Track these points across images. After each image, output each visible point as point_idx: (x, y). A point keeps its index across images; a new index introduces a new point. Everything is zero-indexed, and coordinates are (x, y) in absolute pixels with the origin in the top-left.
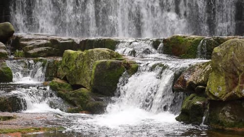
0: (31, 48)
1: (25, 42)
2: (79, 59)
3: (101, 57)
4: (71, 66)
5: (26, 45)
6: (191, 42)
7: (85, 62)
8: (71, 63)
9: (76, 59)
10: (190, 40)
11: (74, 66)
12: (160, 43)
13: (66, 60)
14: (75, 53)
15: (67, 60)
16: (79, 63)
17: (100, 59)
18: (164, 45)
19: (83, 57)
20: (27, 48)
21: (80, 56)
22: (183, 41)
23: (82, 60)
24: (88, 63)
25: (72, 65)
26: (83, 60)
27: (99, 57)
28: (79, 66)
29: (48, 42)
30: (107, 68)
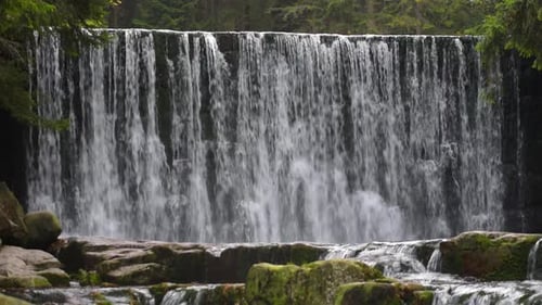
0: (116, 266)
1: (98, 254)
2: (296, 282)
3: (347, 277)
4: (275, 298)
5: (102, 259)
6: (509, 247)
7: (310, 288)
8: (274, 290)
9: (289, 283)
10: (506, 241)
11: (284, 297)
12: (433, 250)
13: (260, 284)
14: (283, 270)
15: (264, 284)
16: (295, 291)
17: (345, 282)
18: (443, 255)
19: (306, 276)
20: (106, 265)
21: (297, 276)
22: (489, 245)
23: (302, 285)
24: (321, 290)
25: (279, 295)
26: (306, 284)
27: (344, 277)
28: (297, 298)
29: (150, 252)
30: (367, 299)
